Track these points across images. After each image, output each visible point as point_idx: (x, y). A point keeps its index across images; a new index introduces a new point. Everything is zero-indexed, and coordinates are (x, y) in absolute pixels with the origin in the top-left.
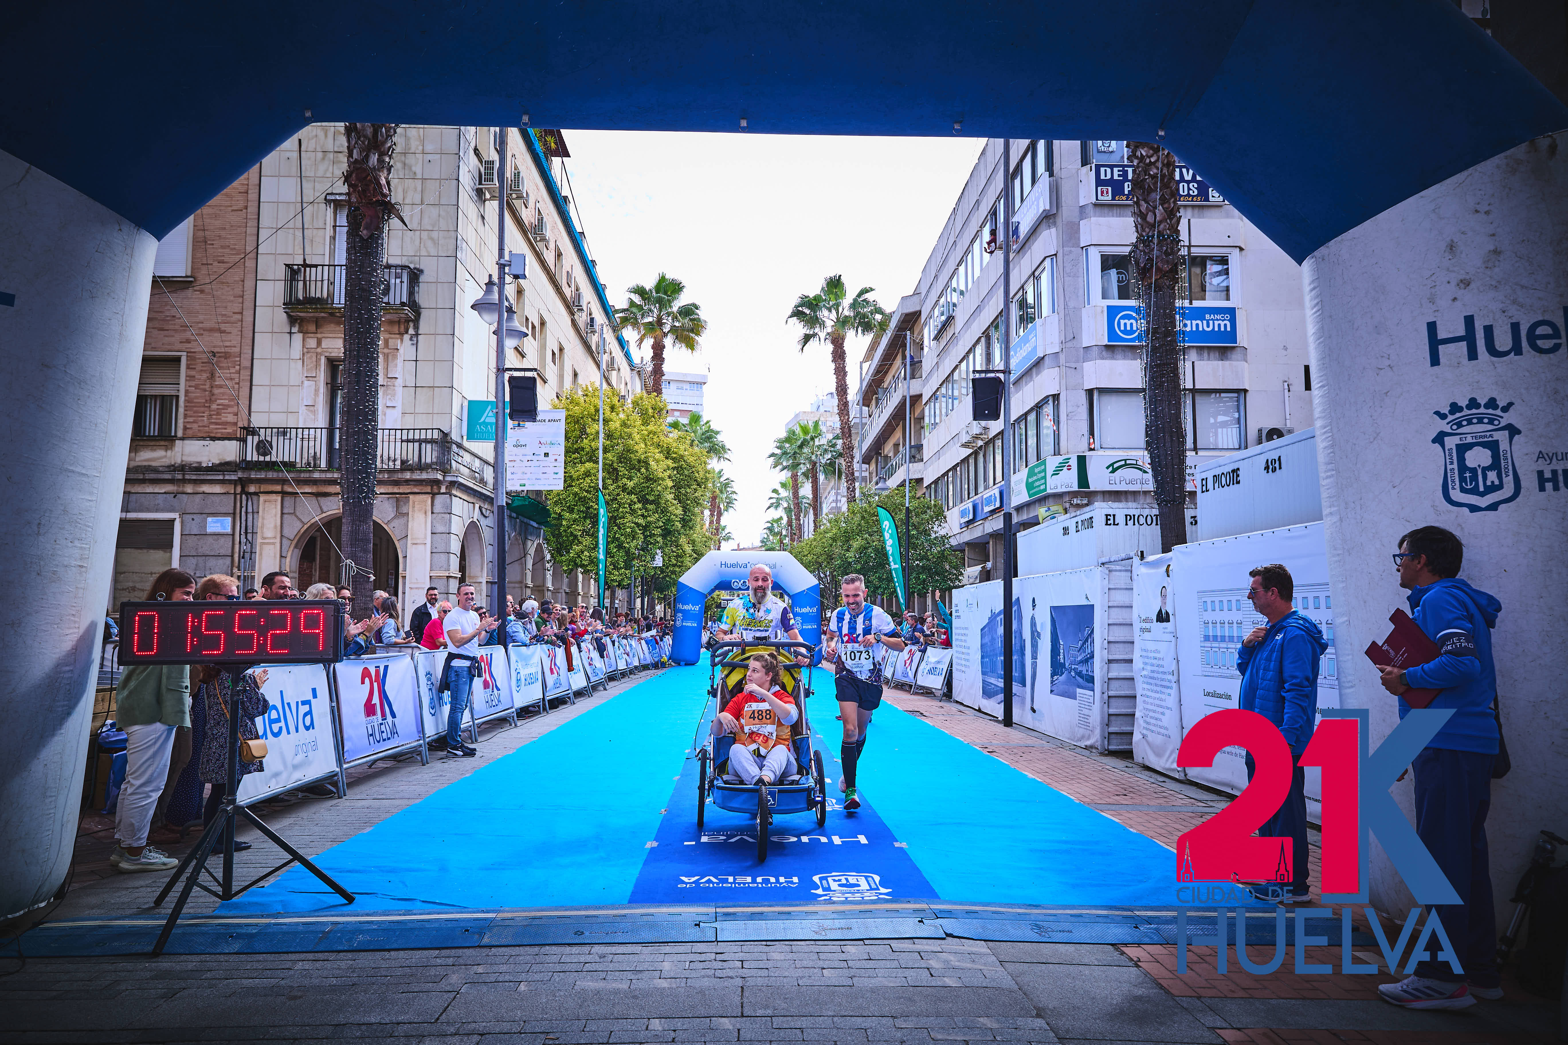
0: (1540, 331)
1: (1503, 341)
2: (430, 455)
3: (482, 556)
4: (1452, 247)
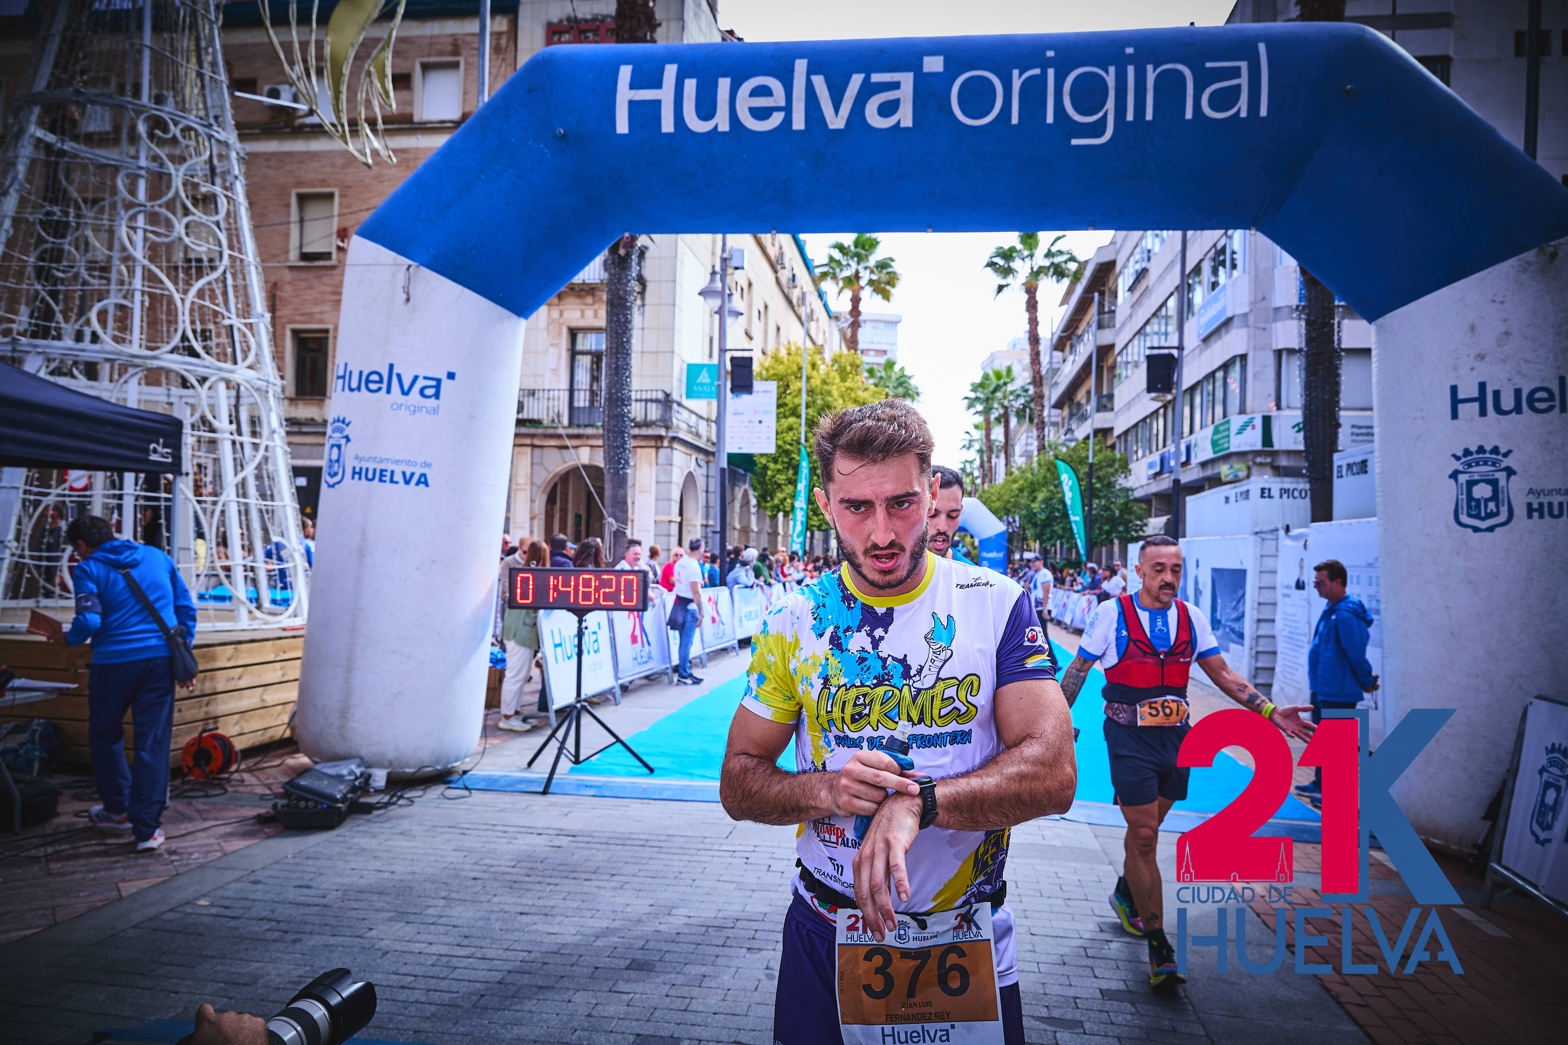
0: (1538, 395)
1: (1508, 402)
2: (654, 412)
3: (697, 501)
4: (1472, 328)
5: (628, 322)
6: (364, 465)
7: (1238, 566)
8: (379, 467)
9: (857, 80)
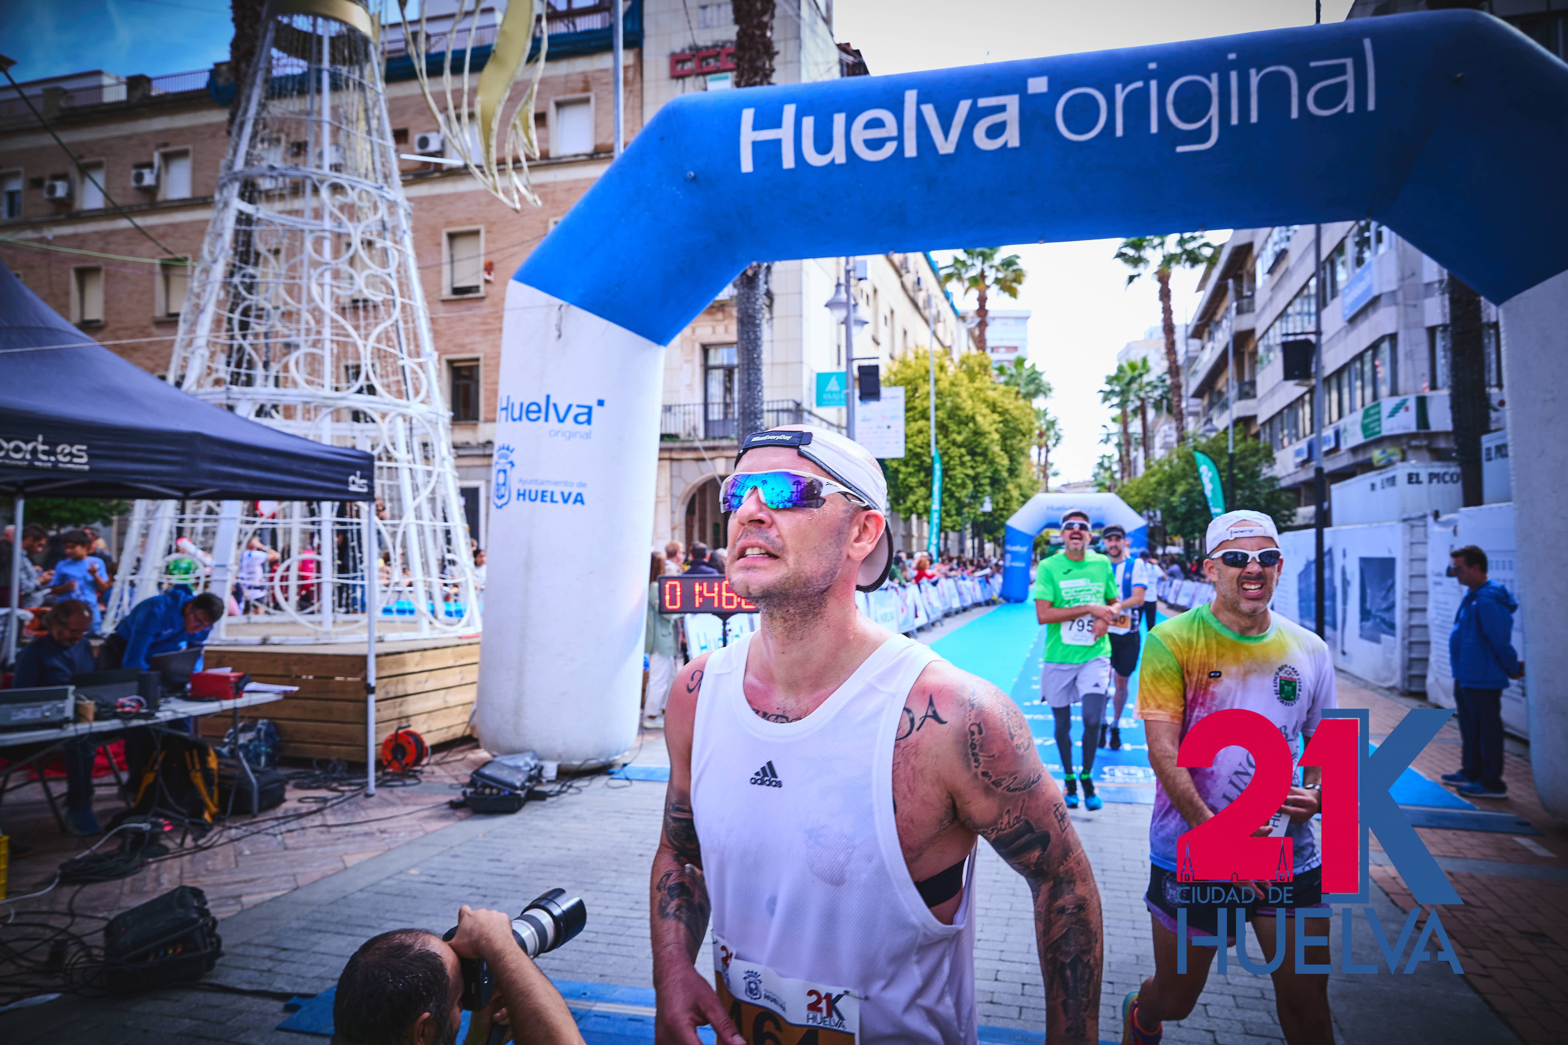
5: (758, 338)
6: (528, 487)
7: (1386, 555)
8: (541, 488)
9: (964, 106)
